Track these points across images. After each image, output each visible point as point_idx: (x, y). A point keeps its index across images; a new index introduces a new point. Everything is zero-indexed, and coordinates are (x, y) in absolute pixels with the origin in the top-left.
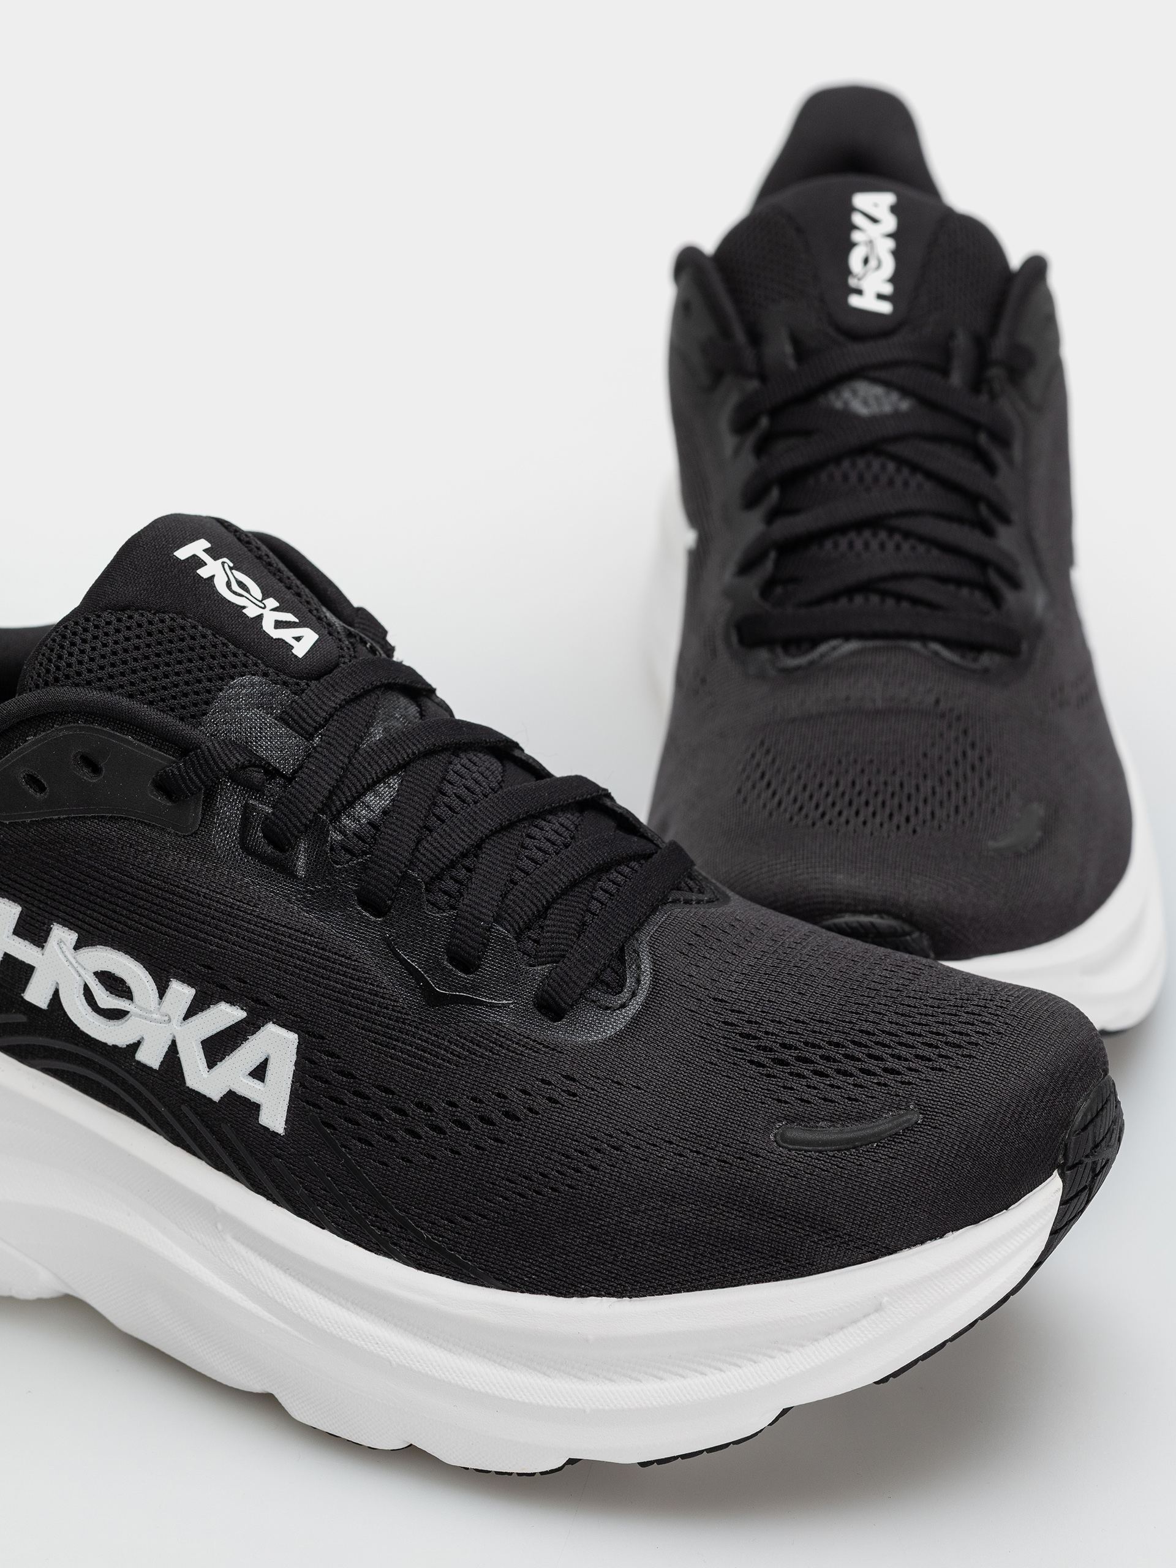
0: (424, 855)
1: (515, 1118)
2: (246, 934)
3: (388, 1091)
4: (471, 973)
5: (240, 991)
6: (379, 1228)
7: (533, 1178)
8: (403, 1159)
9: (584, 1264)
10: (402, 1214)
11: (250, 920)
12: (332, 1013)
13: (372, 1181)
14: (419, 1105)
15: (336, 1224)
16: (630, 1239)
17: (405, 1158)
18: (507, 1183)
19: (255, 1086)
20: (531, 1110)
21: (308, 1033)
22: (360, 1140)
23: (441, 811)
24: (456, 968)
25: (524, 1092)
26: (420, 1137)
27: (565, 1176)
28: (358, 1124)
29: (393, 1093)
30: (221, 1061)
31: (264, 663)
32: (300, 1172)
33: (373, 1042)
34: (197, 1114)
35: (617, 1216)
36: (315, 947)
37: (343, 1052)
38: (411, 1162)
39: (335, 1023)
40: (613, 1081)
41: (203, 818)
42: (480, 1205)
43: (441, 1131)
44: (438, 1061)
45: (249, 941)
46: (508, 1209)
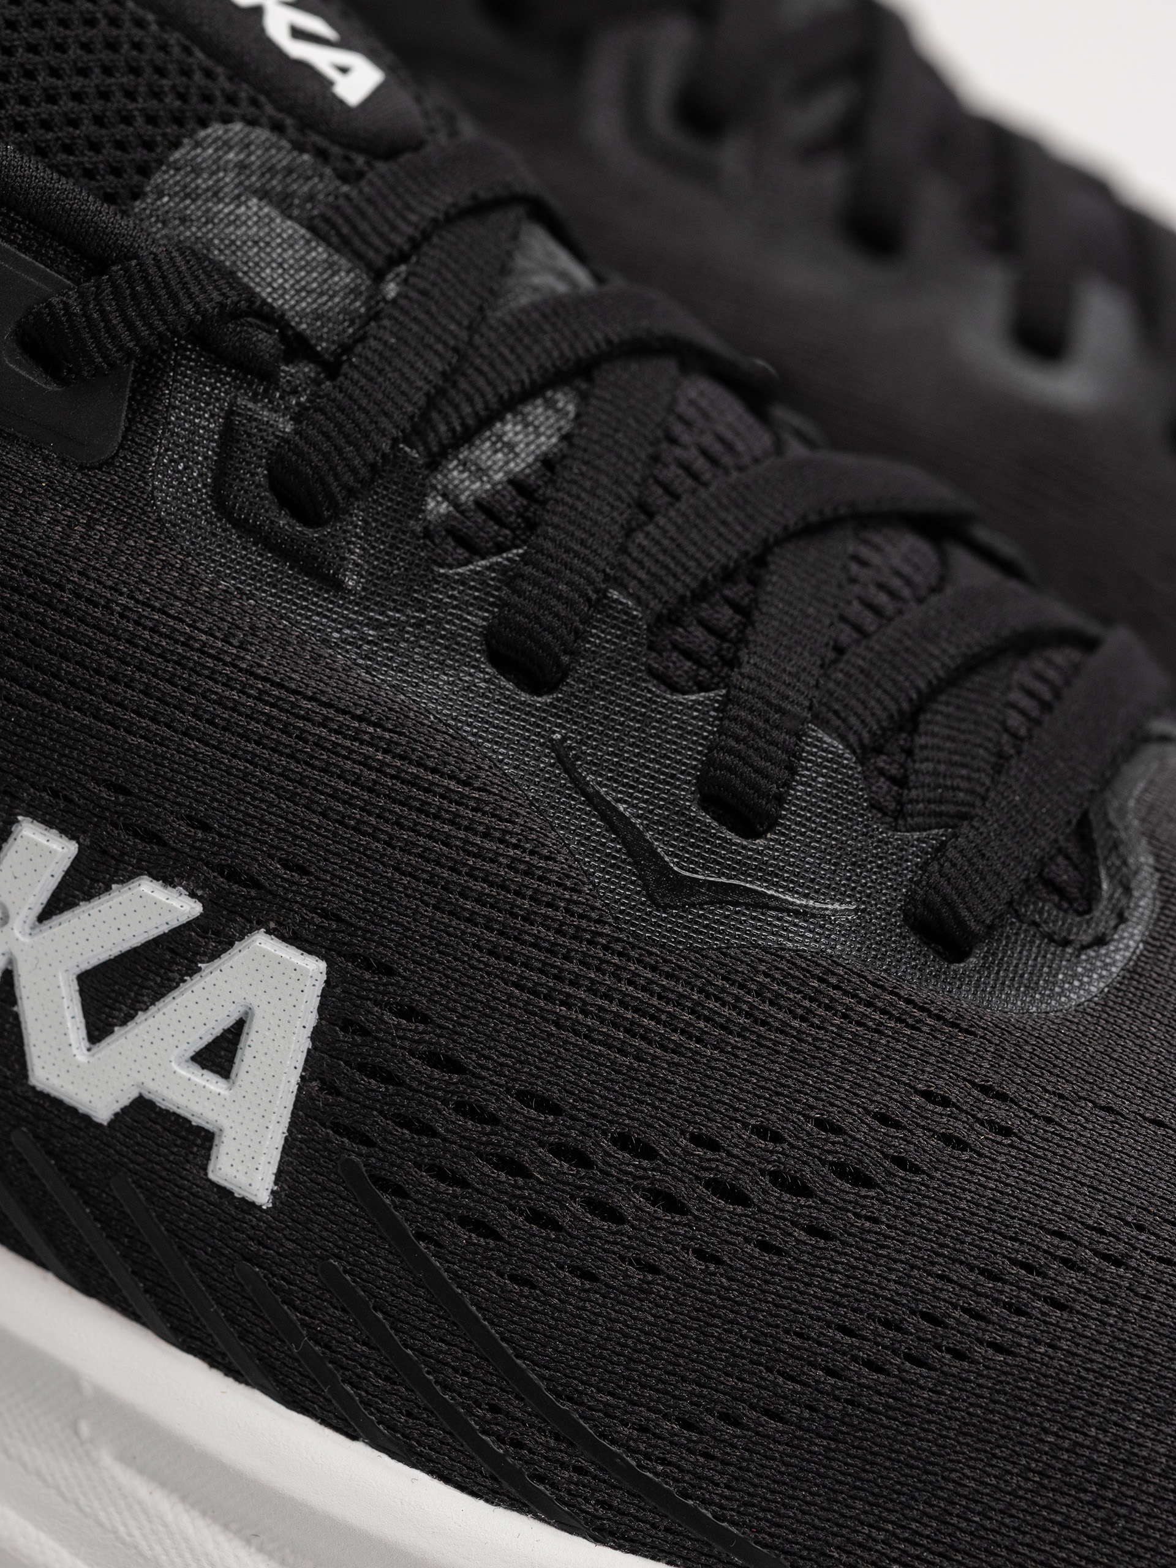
0: (641, 565)
1: (861, 1179)
2: (219, 711)
3: (546, 1105)
4: (759, 835)
5: (193, 847)
6: (500, 1440)
7: (905, 1325)
8: (573, 1270)
9: (1028, 1540)
10: (566, 1406)
11: (230, 679)
12: (416, 911)
13: (492, 1323)
14: (622, 1141)
15: (388, 1428)
16: (1147, 1482)
17: (578, 1268)
18: (839, 1336)
19: (208, 1085)
20: (900, 1162)
21: (352, 957)
22: (463, 1221)
23: (671, 473)
24: (721, 823)
25: (884, 1119)
26: (620, 1219)
27: (989, 1322)
28: (464, 1183)
29: (556, 1110)
30: (124, 1023)
31: (273, 102)
32: (304, 1300)
33: (515, 985)
34: (50, 1153)
35: (1116, 1424)
36: (386, 752)
37: (439, 1008)
38: (593, 1278)
39: (423, 936)
40: (1095, 1105)
41: (128, 429)
42: (766, 1388)
43: (673, 1205)
44: (675, 1037)
45: (225, 729)
46: (837, 1399)
